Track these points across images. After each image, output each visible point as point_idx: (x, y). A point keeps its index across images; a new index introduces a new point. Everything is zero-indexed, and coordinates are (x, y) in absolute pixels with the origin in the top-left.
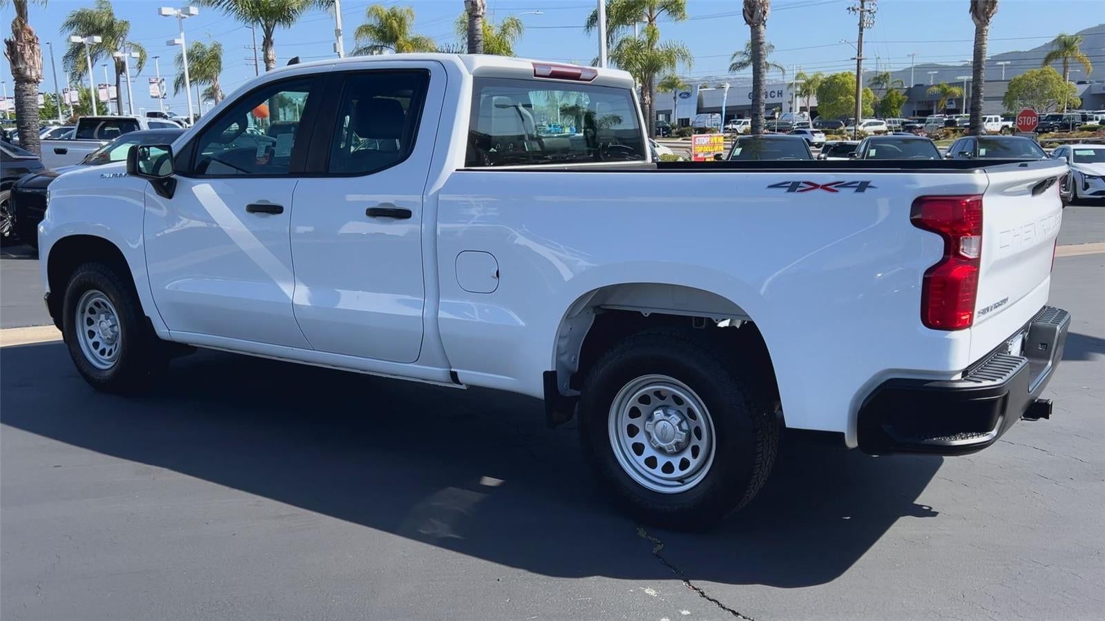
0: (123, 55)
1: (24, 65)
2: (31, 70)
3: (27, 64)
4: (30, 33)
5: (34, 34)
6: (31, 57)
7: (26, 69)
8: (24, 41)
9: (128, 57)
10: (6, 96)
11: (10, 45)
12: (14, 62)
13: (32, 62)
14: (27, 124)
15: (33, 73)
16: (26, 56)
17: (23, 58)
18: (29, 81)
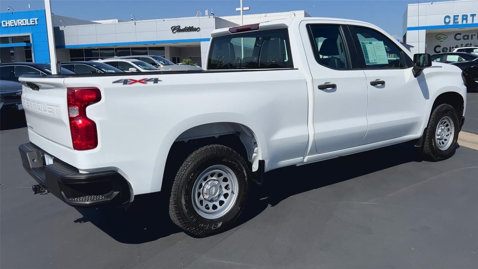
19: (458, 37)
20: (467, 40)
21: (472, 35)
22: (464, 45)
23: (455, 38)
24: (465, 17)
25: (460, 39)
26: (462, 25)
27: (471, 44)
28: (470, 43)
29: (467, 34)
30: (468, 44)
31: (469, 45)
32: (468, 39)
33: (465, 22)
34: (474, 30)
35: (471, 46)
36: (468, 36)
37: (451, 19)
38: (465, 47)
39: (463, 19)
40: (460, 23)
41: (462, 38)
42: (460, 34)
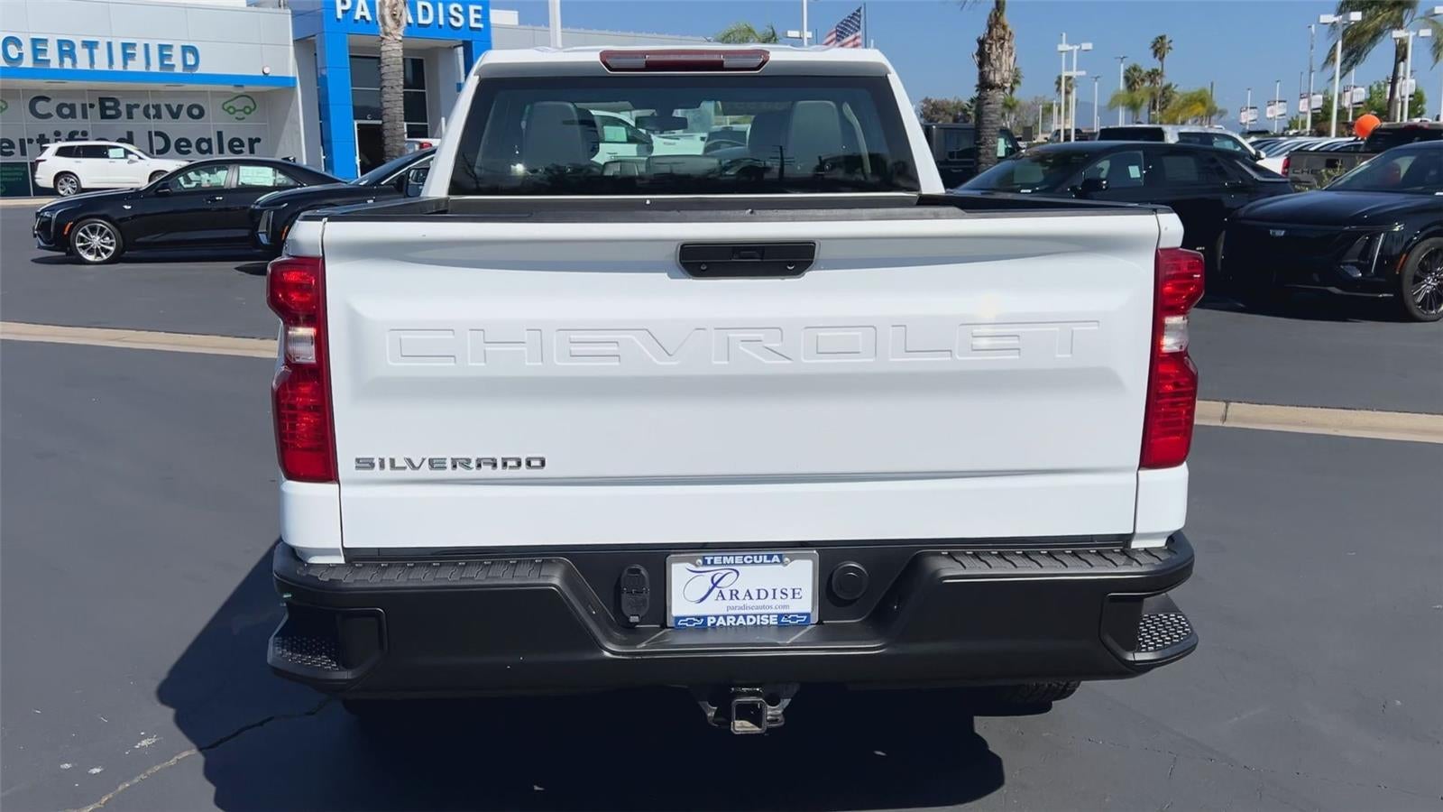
0: (1407, 34)
1: (990, 67)
2: (994, 74)
3: (992, 65)
4: (1004, 28)
5: (1009, 29)
6: (999, 58)
7: (989, 72)
8: (995, 38)
9: (1414, 37)
10: (1249, 106)
11: (981, 42)
12: (981, 65)
13: (998, 64)
14: (982, 139)
15: (997, 75)
16: (993, 57)
17: (990, 60)
18: (992, 86)
19: (41, 107)
20: (70, 119)
21: (84, 106)
22: (65, 135)
23: (33, 111)
24: (66, 49)
25: (48, 116)
26: (62, 74)
27: (85, 133)
28: (80, 130)
29: (69, 102)
30: (76, 133)
31: (79, 136)
32: (73, 115)
33: (68, 63)
34: (89, 90)
35: (86, 140)
36: (72, 107)
37: (23, 47)
38: (67, 140)
39: (62, 54)
40: (55, 64)
41: (54, 112)
42: (46, 99)
